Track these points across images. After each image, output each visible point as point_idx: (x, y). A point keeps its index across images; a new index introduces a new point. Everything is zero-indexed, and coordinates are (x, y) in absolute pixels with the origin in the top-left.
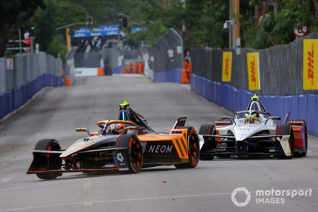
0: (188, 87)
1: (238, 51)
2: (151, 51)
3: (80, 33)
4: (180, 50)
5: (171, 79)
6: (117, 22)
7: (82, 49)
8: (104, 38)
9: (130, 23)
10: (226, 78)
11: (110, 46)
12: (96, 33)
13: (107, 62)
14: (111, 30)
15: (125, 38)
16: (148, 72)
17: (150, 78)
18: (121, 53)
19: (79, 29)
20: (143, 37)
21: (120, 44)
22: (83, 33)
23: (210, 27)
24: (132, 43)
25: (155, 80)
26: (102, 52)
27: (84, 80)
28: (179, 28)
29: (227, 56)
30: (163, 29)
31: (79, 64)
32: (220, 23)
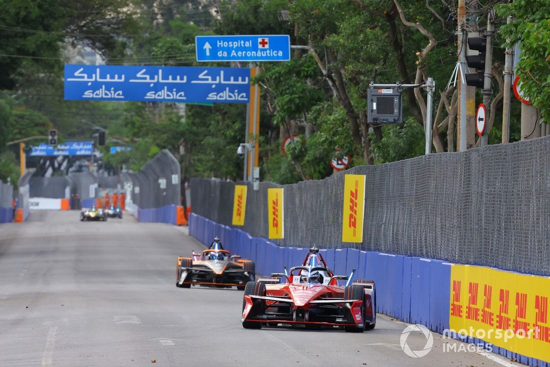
0: (185, 230)
1: (256, 186)
2: (135, 179)
3: (39, 151)
4: (176, 179)
5: (162, 218)
6: (91, 138)
7: (42, 171)
8: (72, 159)
9: (108, 140)
10: (238, 220)
11: (80, 169)
12: (62, 151)
13: (74, 191)
14: (83, 148)
15: (100, 159)
16: (130, 207)
17: (132, 215)
18: (95, 180)
19: (38, 146)
20: (125, 161)
21: (94, 168)
22: (44, 150)
23: (219, 151)
24: (109, 167)
25: (140, 219)
26: (69, 177)
27: (42, 215)
28: (175, 150)
29: (240, 191)
30: (154, 150)
31: (36, 192)
32: (232, 146)
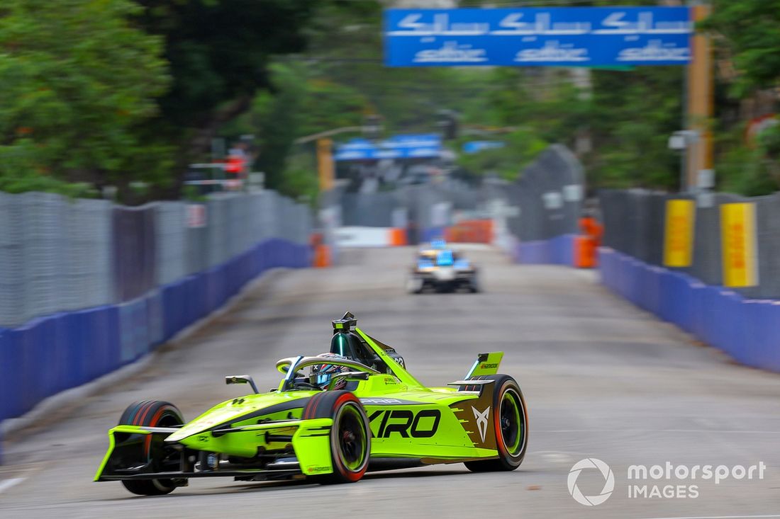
0: (589, 275)
1: (706, 200)
2: (513, 193)
3: (353, 151)
4: (574, 192)
5: (555, 259)
6: (437, 129)
7: (354, 188)
8: (405, 163)
9: (466, 131)
10: (678, 257)
11: (419, 180)
12: (388, 150)
13: (412, 215)
14: (422, 146)
15: (453, 163)
16: (503, 240)
17: (502, 253)
18: (446, 196)
19: (347, 142)
20: (492, 164)
21: (440, 177)
22: (359, 150)
23: (643, 144)
24: (466, 175)
25: (519, 258)
26: (401, 194)
27: (359, 256)
28: (571, 145)
29: (680, 210)
30: (538, 146)
31: (351, 218)
32: (662, 137)
